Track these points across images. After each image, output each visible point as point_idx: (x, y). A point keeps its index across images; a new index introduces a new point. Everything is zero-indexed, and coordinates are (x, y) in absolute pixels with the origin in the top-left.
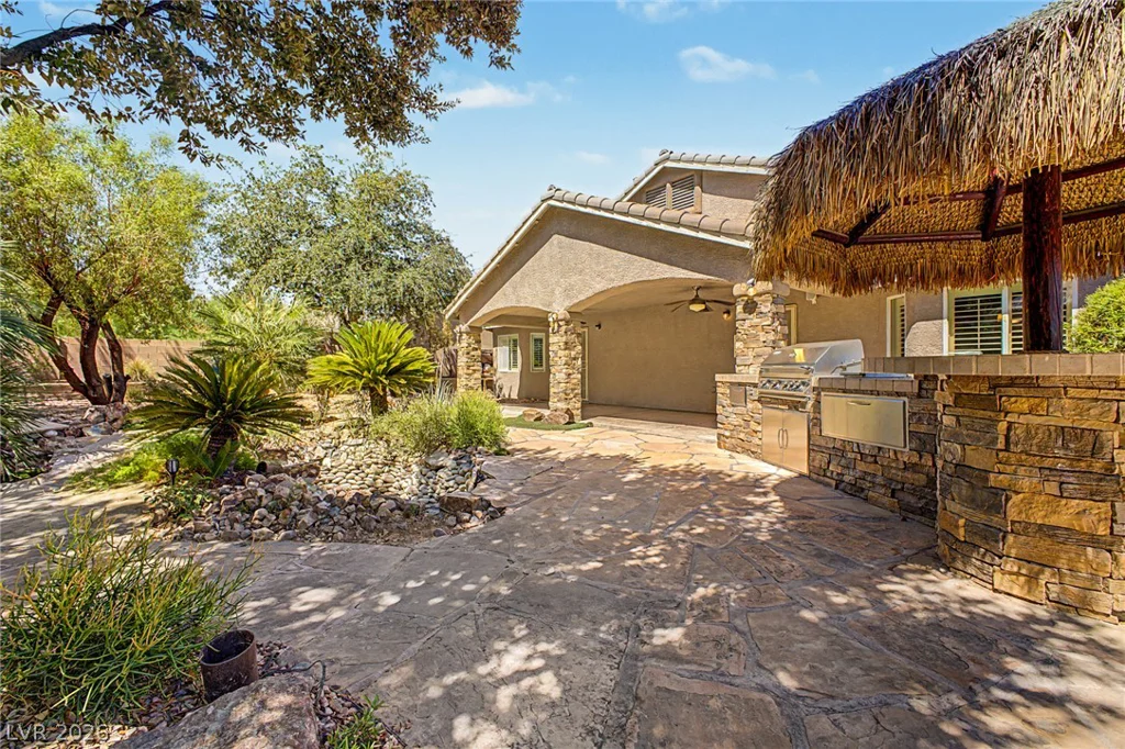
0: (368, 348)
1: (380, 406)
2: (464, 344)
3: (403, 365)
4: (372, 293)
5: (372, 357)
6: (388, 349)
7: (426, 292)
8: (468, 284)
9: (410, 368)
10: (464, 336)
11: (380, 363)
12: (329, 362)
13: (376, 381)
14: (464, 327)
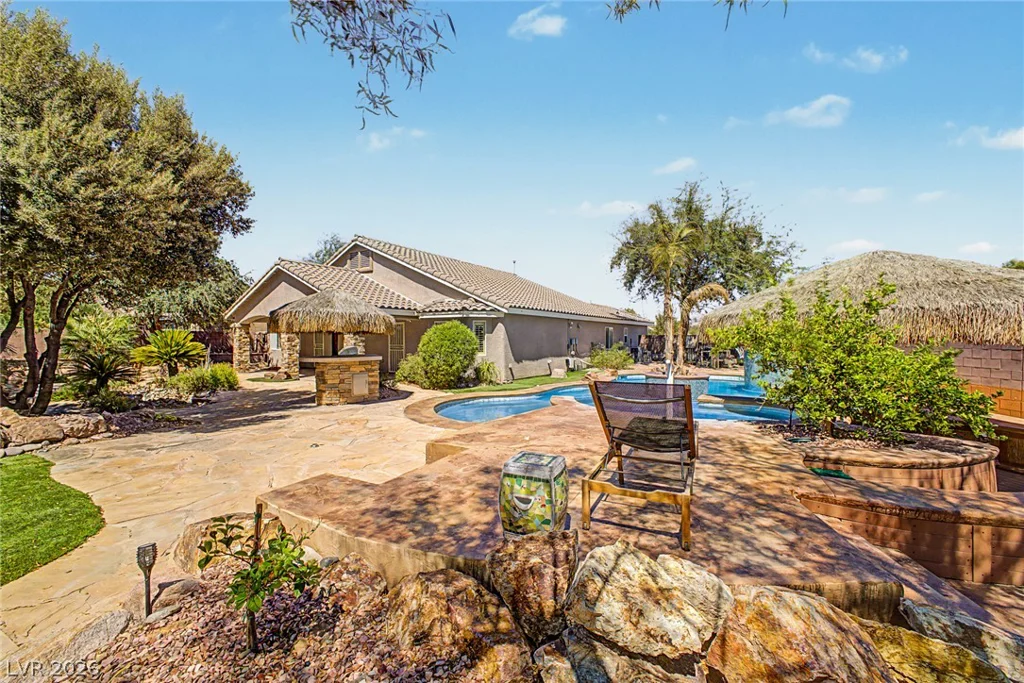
0: (167, 345)
1: (173, 371)
2: (237, 334)
3: (186, 352)
4: (171, 305)
5: (169, 349)
6: (177, 344)
7: (210, 303)
8: (241, 297)
9: (190, 353)
10: (237, 330)
11: (173, 351)
12: (144, 351)
13: (171, 360)
14: (237, 325)
